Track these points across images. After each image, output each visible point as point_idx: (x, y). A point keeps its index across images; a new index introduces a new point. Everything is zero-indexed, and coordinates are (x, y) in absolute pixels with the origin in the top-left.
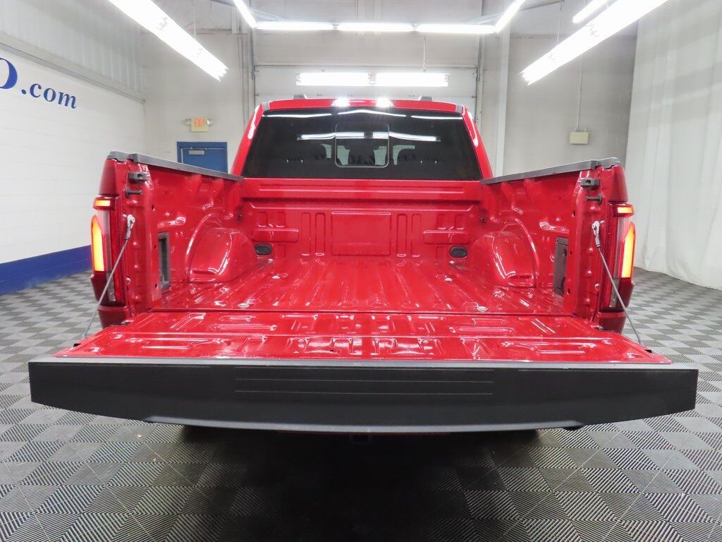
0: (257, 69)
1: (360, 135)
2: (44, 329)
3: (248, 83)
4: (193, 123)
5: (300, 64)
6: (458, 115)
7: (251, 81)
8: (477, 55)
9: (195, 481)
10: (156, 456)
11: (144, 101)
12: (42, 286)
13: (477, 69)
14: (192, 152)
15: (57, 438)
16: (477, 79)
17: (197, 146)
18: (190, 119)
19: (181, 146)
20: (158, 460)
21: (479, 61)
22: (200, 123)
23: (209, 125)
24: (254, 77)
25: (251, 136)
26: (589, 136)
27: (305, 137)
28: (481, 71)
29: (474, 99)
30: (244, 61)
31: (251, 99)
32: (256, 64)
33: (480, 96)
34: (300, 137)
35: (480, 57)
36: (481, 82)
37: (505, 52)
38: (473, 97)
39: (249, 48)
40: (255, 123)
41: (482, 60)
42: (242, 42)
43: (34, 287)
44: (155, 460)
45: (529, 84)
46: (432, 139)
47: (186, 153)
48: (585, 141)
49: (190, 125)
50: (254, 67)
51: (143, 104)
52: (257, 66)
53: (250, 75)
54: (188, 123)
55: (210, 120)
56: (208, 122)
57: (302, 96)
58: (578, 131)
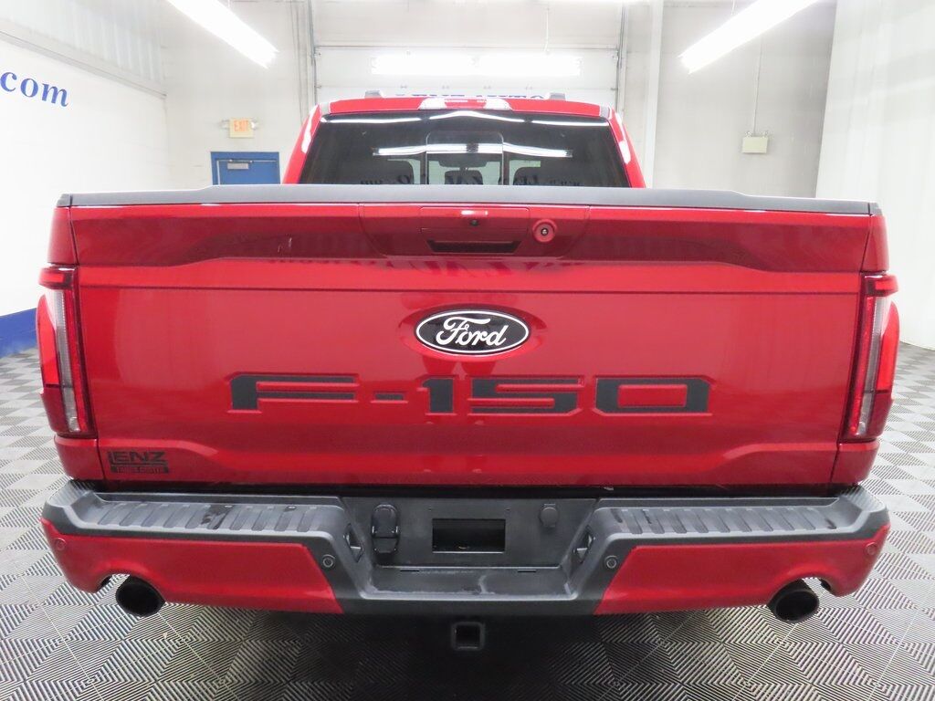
0: (318, 50)
1: (460, 149)
2: (24, 419)
3: (306, 70)
4: (232, 128)
5: (375, 44)
6: (603, 120)
7: (310, 68)
8: (618, 32)
9: (222, 673)
10: (167, 629)
11: (165, 95)
12: (26, 352)
13: (618, 51)
14: (231, 166)
15: (26, 599)
16: (619, 65)
17: (238, 157)
18: (228, 121)
19: (216, 156)
20: (171, 634)
21: (622, 40)
22: (242, 125)
23: (254, 129)
24: (314, 62)
25: (305, 148)
26: (769, 142)
27: (384, 152)
28: (624, 53)
29: (614, 92)
30: (301, 40)
31: (311, 93)
32: (316, 44)
33: (622, 88)
34: (377, 151)
35: (622, 34)
36: (623, 70)
37: (657, 26)
38: (612, 89)
39: (307, 21)
40: (311, 131)
41: (626, 39)
42: (297, 14)
43: (16, 355)
44: (165, 635)
45: (691, 72)
46: (561, 154)
47: (224, 166)
48: (764, 150)
49: (229, 129)
50: (314, 49)
51: (164, 99)
52: (319, 46)
53: (309, 58)
54: (226, 126)
55: (255, 122)
56: (253, 125)
57: (377, 93)
58: (754, 135)
